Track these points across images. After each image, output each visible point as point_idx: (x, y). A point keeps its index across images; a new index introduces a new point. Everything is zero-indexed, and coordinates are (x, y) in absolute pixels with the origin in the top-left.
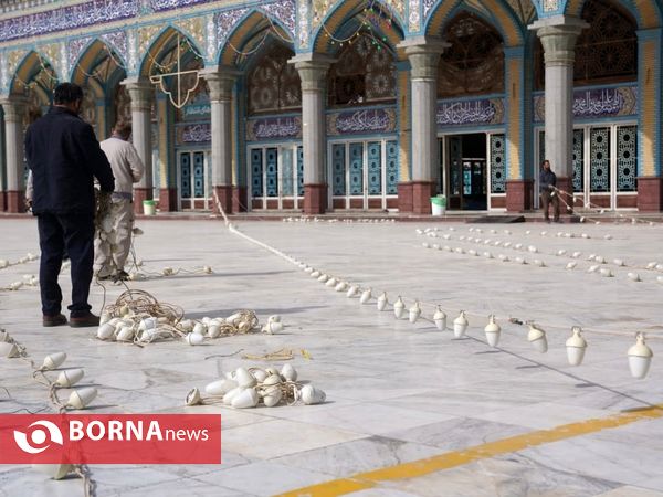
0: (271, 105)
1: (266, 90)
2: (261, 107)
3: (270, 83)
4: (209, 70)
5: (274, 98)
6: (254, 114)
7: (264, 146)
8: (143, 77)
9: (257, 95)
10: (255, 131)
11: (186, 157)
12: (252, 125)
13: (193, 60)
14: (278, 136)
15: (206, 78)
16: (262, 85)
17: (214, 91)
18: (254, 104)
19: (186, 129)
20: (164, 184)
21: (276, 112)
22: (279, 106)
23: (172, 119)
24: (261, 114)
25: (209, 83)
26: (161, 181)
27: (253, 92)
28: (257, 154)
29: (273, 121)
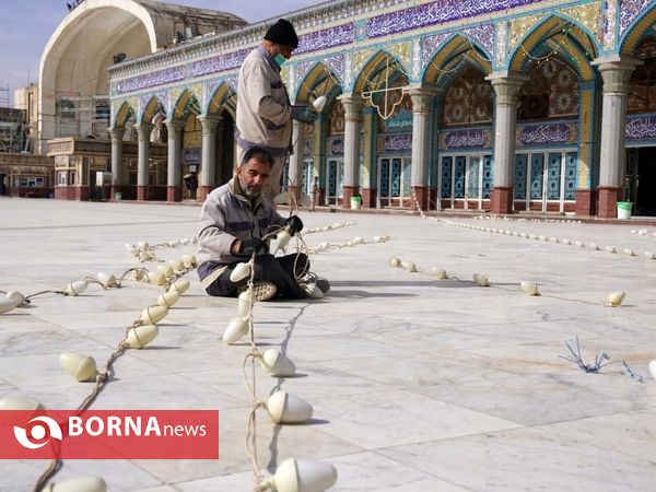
0: (462, 120)
1: (459, 107)
2: (454, 121)
3: (461, 101)
4: (413, 87)
5: (465, 114)
6: (447, 127)
7: (454, 155)
8: (356, 93)
9: (450, 112)
10: (447, 141)
11: (386, 163)
12: (444, 136)
13: (400, 78)
14: (467, 146)
15: (410, 93)
16: (454, 102)
17: (417, 105)
18: (447, 119)
19: (387, 139)
20: (367, 185)
21: (466, 126)
22: (469, 120)
23: (376, 129)
24: (453, 127)
25: (413, 98)
26: (365, 183)
27: (446, 109)
28: (447, 161)
29: (461, 134)
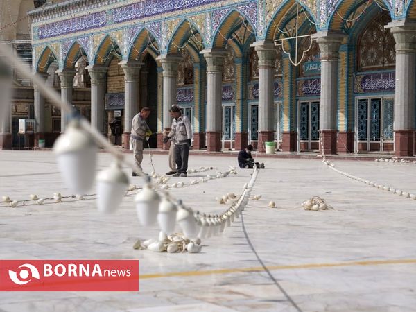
0: (376, 63)
1: (373, 50)
2: (368, 64)
3: (375, 44)
4: (320, 35)
5: (379, 57)
6: (362, 70)
7: (369, 97)
8: (268, 40)
9: (365, 54)
10: (363, 83)
11: (305, 106)
12: (360, 80)
13: (309, 27)
14: (381, 89)
15: (317, 40)
16: (369, 45)
17: (323, 53)
18: (362, 61)
19: (306, 83)
20: (286, 128)
21: (379, 69)
22: (383, 63)
23: (294, 73)
24: (367, 70)
25: (320, 45)
26: (284, 125)
27: (362, 51)
28: (363, 104)
29: (378, 76)
